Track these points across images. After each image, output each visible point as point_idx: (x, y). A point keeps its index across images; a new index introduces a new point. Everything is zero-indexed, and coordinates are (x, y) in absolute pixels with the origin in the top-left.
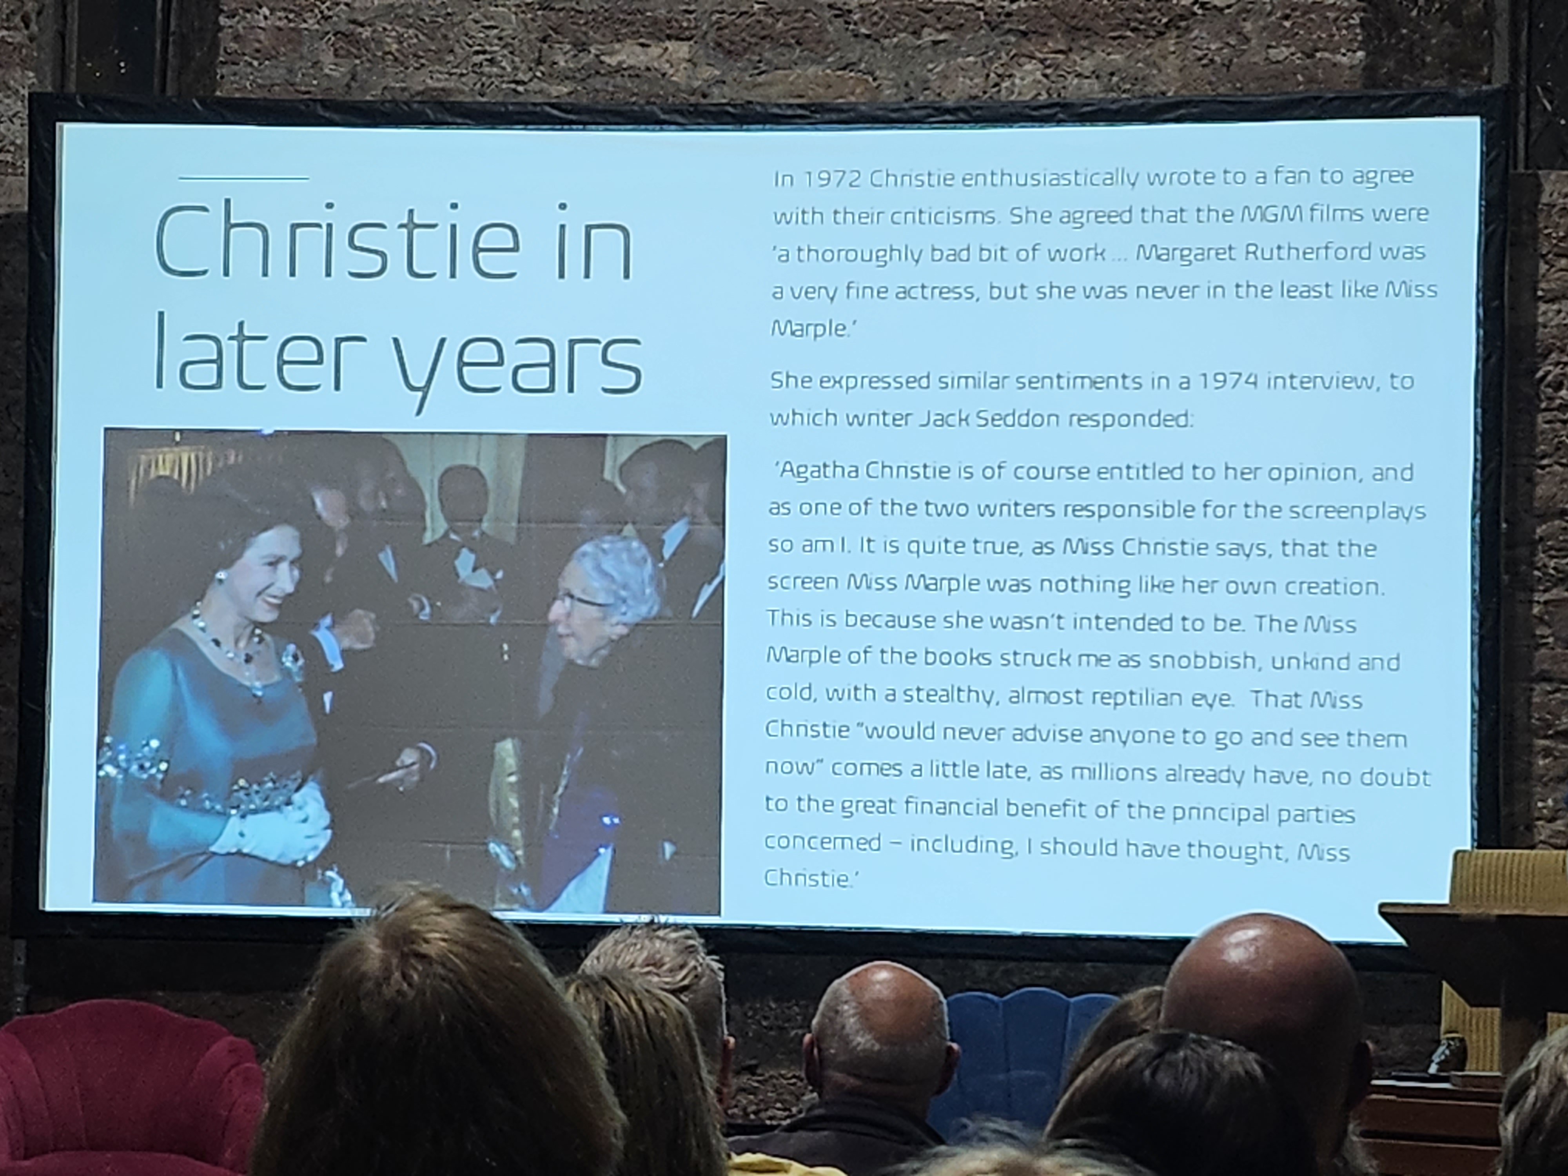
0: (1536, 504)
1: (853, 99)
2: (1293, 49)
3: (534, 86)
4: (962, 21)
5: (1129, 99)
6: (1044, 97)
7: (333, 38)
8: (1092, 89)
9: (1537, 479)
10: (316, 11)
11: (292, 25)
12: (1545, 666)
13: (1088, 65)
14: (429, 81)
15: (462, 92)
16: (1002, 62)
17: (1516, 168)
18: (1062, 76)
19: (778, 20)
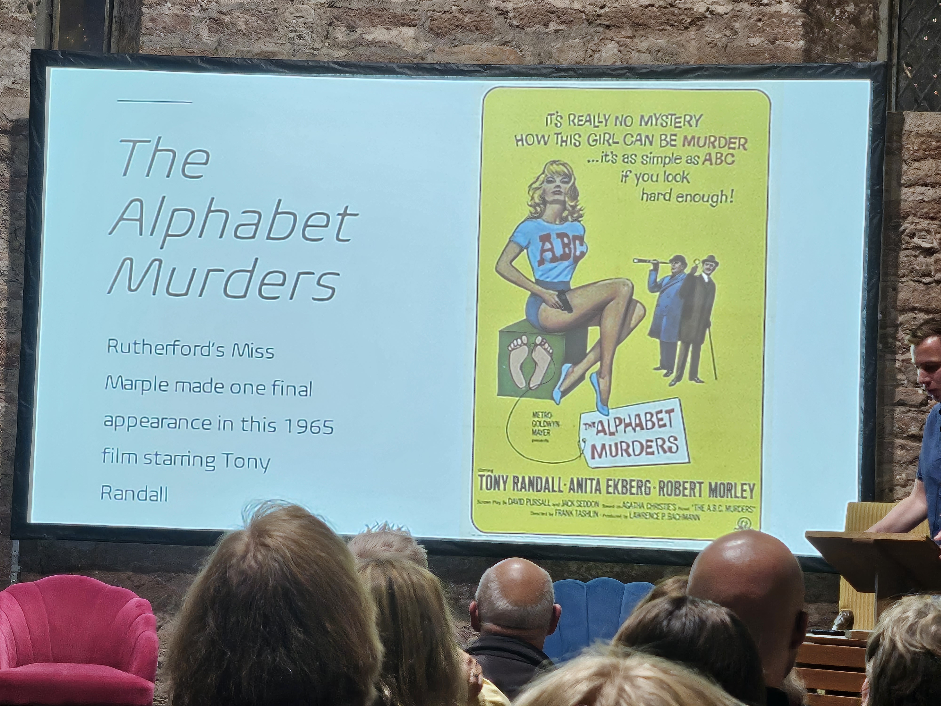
0: (899, 303)
1: (508, 62)
2: (762, 39)
3: (324, 51)
4: (572, 19)
5: (667, 65)
6: (619, 63)
7: (208, 21)
8: (646, 60)
9: (900, 289)
10: (199, 5)
11: (184, 13)
12: (902, 397)
13: (644, 45)
14: (264, 47)
15: (283, 54)
16: (594, 42)
17: (890, 109)
18: (629, 51)
19: (466, 16)
